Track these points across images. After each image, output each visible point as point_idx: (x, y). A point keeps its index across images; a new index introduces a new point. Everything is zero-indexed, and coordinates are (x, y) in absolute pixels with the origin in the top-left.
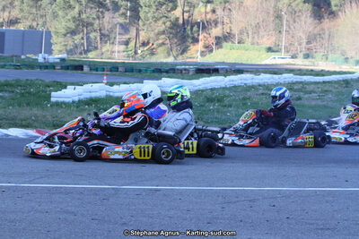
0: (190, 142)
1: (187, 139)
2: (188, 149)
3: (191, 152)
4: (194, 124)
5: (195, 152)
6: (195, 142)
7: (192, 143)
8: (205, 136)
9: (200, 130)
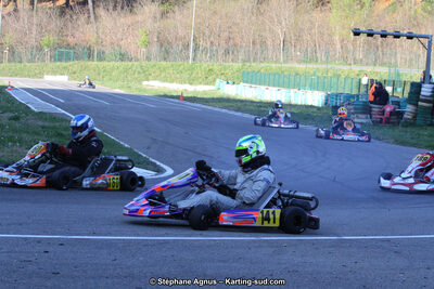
0: (271, 210)
1: (267, 207)
2: (268, 220)
3: (271, 224)
4: (277, 187)
5: (277, 224)
6: (278, 212)
7: (274, 213)
8: (292, 204)
9: (285, 195)
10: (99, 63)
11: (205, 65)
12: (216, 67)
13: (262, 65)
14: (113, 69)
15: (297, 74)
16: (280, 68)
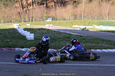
10: (59, 21)
11: (88, 21)
12: (91, 21)
13: (104, 20)
14: (63, 22)
15: (113, 23)
16: (109, 21)
